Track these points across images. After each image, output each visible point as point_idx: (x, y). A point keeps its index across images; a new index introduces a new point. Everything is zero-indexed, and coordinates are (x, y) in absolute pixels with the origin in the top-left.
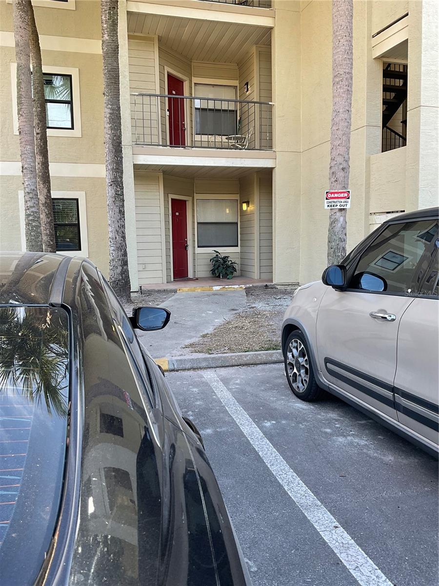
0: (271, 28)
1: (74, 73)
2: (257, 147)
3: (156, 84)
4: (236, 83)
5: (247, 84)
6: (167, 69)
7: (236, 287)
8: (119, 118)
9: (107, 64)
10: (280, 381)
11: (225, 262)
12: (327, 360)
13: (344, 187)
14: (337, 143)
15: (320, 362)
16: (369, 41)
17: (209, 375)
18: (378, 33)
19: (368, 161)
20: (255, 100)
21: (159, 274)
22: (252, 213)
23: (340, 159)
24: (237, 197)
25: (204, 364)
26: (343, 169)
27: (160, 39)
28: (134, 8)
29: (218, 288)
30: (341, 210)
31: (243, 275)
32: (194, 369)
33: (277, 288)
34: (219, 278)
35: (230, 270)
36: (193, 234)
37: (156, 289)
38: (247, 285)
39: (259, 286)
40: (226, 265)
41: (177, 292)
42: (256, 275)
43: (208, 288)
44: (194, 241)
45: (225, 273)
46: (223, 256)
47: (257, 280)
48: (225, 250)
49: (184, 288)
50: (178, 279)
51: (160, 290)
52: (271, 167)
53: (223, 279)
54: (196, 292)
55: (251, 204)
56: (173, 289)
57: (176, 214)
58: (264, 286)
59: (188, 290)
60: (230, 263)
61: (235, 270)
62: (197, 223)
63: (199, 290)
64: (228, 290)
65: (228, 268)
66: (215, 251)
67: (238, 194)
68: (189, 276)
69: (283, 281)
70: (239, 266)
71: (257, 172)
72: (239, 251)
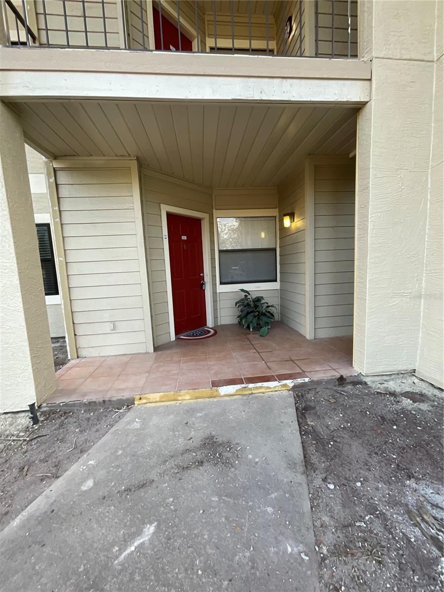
22: (299, 231)
33: (366, 383)
34: (248, 331)
35: (265, 319)
36: (213, 267)
37: (85, 400)
38: (299, 379)
39: (325, 381)
40: (259, 312)
41: (134, 404)
42: (308, 331)
43: (207, 390)
44: (214, 276)
45: (257, 324)
46: (254, 297)
47: (310, 341)
48: (258, 287)
49: (152, 394)
50: (186, 333)
51: (93, 401)
52: (359, 100)
53: (253, 334)
54: (180, 402)
55: (298, 217)
56: (124, 398)
57: (183, 239)
58: (336, 378)
59: (161, 397)
60: (264, 307)
61: (272, 317)
62: (219, 250)
63: (186, 397)
64: (254, 392)
65: (262, 316)
66: (242, 290)
67: (276, 208)
68: (207, 325)
69: (380, 369)
70: (279, 308)
71: (310, 154)
72: (279, 288)
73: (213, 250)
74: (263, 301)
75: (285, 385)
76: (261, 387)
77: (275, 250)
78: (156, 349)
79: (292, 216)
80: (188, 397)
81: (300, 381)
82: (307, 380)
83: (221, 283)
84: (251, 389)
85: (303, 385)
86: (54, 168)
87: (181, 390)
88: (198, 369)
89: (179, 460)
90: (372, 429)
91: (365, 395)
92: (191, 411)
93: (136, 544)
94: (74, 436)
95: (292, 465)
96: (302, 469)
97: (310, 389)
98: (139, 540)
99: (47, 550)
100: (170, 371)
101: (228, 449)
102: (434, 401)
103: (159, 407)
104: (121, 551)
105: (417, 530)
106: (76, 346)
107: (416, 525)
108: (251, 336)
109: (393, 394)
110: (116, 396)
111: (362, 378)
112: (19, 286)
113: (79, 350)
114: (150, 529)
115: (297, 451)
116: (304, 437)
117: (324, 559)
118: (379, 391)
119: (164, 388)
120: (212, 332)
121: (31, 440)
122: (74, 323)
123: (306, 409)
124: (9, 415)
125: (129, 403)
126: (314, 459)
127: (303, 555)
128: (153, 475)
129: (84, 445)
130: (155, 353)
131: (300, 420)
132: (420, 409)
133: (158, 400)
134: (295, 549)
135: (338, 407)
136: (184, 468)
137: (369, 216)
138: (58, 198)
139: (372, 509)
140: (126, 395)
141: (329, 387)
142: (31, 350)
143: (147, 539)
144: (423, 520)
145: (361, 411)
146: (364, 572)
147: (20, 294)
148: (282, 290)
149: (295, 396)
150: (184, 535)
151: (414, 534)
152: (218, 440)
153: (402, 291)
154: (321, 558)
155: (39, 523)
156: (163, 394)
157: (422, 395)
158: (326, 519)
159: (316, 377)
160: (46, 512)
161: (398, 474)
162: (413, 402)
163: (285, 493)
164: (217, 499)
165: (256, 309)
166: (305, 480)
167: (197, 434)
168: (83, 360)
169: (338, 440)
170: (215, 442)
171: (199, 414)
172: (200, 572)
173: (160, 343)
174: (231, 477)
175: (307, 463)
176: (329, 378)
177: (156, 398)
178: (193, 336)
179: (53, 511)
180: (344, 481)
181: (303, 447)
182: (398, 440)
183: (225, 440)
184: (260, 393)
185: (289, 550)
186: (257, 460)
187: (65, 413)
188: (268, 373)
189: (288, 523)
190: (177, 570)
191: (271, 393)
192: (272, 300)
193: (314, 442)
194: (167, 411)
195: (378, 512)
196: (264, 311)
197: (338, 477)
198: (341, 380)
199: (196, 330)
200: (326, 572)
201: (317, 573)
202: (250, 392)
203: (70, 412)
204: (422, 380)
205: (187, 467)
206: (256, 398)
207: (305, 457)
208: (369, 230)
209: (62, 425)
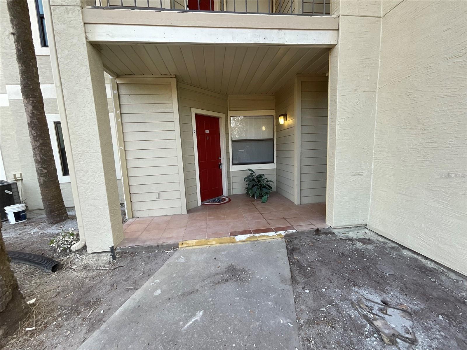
22: (290, 127)
24: (273, 113)
33: (334, 233)
34: (253, 199)
35: (265, 190)
36: (228, 153)
37: (145, 245)
38: (289, 231)
39: (307, 232)
40: (261, 185)
41: (178, 247)
42: (296, 199)
43: (227, 238)
44: (228, 159)
45: (260, 194)
46: (257, 174)
47: (297, 206)
48: (261, 167)
49: (190, 241)
50: (209, 200)
51: (151, 245)
52: (330, 44)
53: (257, 201)
54: (209, 246)
55: (289, 117)
56: (172, 243)
57: (206, 132)
58: (314, 230)
59: (196, 243)
60: (265, 182)
61: (270, 189)
62: (232, 140)
63: (213, 243)
64: (259, 239)
65: (263, 188)
66: (249, 169)
67: (274, 110)
68: (223, 195)
69: (343, 224)
70: (275, 182)
71: (298, 74)
72: (275, 168)
73: (227, 140)
74: (264, 178)
75: (280, 235)
76: (263, 236)
77: (273, 140)
78: (189, 211)
79: (285, 116)
80: (214, 242)
81: (290, 232)
82: (294, 231)
83: (234, 164)
84: (256, 237)
85: (292, 235)
86: (117, 84)
87: (209, 238)
88: (219, 225)
89: (213, 279)
90: (335, 261)
91: (333, 241)
92: (217, 251)
93: (193, 320)
94: (142, 267)
95: (284, 281)
96: (290, 283)
97: (296, 238)
98: (194, 318)
99: (140, 325)
100: (201, 226)
101: (244, 273)
102: (376, 244)
103: (195, 249)
104: (184, 324)
105: (356, 312)
106: (132, 210)
107: (356, 309)
108: (255, 203)
109: (351, 240)
110: (167, 242)
111: (331, 229)
112: (103, 168)
113: (134, 212)
114: (200, 314)
115: (287, 273)
116: (292, 266)
117: (301, 326)
118: (342, 238)
119: (197, 237)
120: (227, 199)
121: (114, 269)
122: (130, 193)
123: (293, 249)
124: (95, 254)
125: (175, 247)
126: (298, 278)
127: (289, 324)
128: (198, 287)
129: (149, 272)
130: (188, 214)
131: (290, 256)
132: (367, 248)
133: (194, 244)
134: (285, 321)
135: (315, 248)
136: (216, 283)
137: (337, 121)
138: (120, 104)
139: (331, 302)
140: (173, 241)
141: (309, 236)
142: (110, 211)
143: (199, 318)
144: (360, 307)
145: (329, 251)
146: (324, 332)
147: (103, 174)
148: (278, 169)
149: (287, 242)
150: (220, 316)
151: (354, 314)
152: (236, 268)
153: (359, 172)
154: (300, 325)
155: (133, 312)
156: (197, 240)
157: (369, 240)
158: (303, 307)
159: (300, 229)
160: (135, 307)
161: (348, 284)
162: (363, 244)
163: (279, 295)
164: (238, 299)
165: (259, 183)
166: (292, 288)
167: (223, 265)
168: (137, 219)
169: (313, 267)
170: (235, 269)
171: (223, 253)
172: (231, 332)
173: (191, 207)
174: (246, 288)
175: (293, 280)
176: (309, 230)
177: (193, 244)
178: (213, 202)
179: (139, 306)
180: (315, 289)
181: (291, 271)
182: (350, 266)
183: (241, 267)
184: (262, 240)
185: (282, 321)
186: (262, 278)
187: (132, 253)
188: (268, 227)
189: (281, 309)
190: (218, 332)
191: (270, 240)
192: (270, 177)
193: (298, 268)
194: (202, 251)
195: (334, 303)
196: (265, 184)
197: (312, 287)
198: (318, 231)
199: (215, 198)
200: (302, 333)
201: (297, 332)
202: (256, 239)
203: (135, 253)
204: (371, 231)
205: (218, 283)
206: (260, 243)
207: (292, 277)
208: (336, 130)
209: (132, 260)
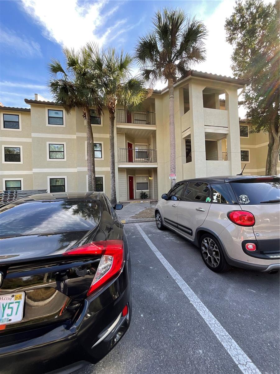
0: (156, 130)
1: (102, 143)
2: (153, 161)
3: (124, 145)
4: (147, 144)
5: (150, 145)
6: (127, 141)
7: (148, 201)
8: (114, 156)
9: (111, 142)
10: (155, 225)
11: (144, 194)
12: (165, 218)
13: (174, 173)
14: (172, 162)
15: (163, 219)
16: (181, 134)
17: (136, 224)
18: (184, 132)
19: (182, 165)
20: (152, 149)
21: (125, 198)
22: (152, 179)
23: (173, 166)
24: (148, 175)
25: (135, 222)
26: (174, 168)
27: (125, 134)
28: (118, 126)
29: (142, 202)
30: (174, 179)
31: (150, 198)
32: (132, 223)
35: (146, 196)
44: (135, 188)
48: (145, 191)
52: (157, 167)
57: (131, 181)
66: (142, 191)
70: (149, 194)
72: (149, 191)
73: (135, 183)
77: (148, 183)
79: (151, 177)
83: (137, 190)
199: (133, 199)
